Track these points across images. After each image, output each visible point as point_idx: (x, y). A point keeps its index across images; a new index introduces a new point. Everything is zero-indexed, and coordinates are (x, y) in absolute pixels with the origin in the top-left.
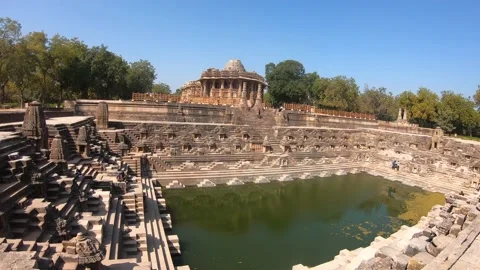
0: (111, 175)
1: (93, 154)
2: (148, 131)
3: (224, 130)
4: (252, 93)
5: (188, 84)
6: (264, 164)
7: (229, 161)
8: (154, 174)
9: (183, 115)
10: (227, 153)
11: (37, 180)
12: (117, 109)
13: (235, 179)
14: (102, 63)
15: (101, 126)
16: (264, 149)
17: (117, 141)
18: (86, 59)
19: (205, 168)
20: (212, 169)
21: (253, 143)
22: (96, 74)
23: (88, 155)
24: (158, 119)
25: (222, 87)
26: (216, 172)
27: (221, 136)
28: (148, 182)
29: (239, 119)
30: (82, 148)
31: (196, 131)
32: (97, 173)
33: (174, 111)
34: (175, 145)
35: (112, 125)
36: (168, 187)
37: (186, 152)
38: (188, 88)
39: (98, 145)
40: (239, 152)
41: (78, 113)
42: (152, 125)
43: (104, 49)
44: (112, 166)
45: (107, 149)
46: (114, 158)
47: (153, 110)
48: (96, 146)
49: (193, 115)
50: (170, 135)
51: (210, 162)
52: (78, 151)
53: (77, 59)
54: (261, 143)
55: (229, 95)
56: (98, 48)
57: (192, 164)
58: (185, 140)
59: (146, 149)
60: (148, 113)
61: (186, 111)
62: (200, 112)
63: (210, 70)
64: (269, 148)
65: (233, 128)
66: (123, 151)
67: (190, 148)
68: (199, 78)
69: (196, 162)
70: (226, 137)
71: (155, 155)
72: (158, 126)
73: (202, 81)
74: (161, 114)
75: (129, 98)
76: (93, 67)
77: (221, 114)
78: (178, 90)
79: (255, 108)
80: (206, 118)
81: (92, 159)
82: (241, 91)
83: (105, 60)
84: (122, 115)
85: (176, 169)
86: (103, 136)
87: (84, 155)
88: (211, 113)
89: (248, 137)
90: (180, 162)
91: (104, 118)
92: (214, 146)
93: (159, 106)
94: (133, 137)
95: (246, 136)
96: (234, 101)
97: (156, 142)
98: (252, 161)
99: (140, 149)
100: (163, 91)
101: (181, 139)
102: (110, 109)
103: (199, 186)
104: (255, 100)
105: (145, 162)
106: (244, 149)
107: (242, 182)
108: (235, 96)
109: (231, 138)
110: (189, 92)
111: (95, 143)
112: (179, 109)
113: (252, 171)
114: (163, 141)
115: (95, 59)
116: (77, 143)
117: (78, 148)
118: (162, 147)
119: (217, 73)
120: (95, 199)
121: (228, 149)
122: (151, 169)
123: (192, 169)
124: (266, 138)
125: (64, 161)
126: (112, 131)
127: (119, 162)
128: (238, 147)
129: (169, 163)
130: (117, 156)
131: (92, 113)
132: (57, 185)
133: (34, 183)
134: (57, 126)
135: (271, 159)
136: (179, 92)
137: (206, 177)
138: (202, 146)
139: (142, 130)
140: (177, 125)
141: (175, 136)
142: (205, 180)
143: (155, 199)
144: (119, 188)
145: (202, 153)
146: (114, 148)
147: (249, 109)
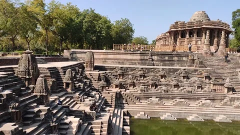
0: (86, 105)
1: (76, 89)
2: (124, 73)
3: (186, 73)
4: (216, 40)
5: (160, 35)
6: (225, 104)
7: (189, 99)
8: (126, 106)
9: (153, 60)
10: (188, 92)
11: (13, 108)
12: (102, 56)
13: (194, 115)
14: (91, 22)
15: (89, 69)
16: (226, 90)
17: (99, 80)
18: (79, 20)
19: (169, 103)
20: (174, 105)
21: (214, 84)
22: (87, 31)
23: (72, 90)
24: (133, 64)
25: (187, 36)
26: (178, 108)
27: (184, 77)
28: (119, 112)
29: (201, 63)
30: (68, 84)
31: (162, 73)
32: (77, 103)
33: (145, 57)
34: (144, 84)
35: (96, 68)
36: (136, 117)
37: (153, 90)
38: (160, 39)
39: (82, 82)
40: (200, 91)
41: (73, 59)
42: (127, 68)
43: (93, 11)
44: (90, 98)
45: (90, 85)
46: (94, 93)
47: (129, 57)
48: (80, 84)
49: (161, 61)
50: (141, 76)
51: (173, 98)
52: (64, 87)
53: (71, 20)
54: (222, 85)
55: (194, 42)
56: (88, 10)
57: (157, 99)
58: (152, 80)
59: (121, 86)
60: (125, 59)
61: (155, 58)
62: (167, 58)
63: (177, 23)
64: (231, 89)
65: (196, 71)
66: (103, 87)
67: (156, 86)
68: (168, 30)
69: (161, 98)
70: (188, 78)
71: (128, 91)
72: (132, 69)
73: (170, 32)
74: (134, 60)
75: (111, 48)
76: (85, 26)
77: (185, 59)
78: (154, 41)
79: (219, 53)
80: (171, 62)
81: (75, 93)
82: (205, 39)
83: (94, 20)
84: (105, 60)
85: (144, 102)
86: (89, 76)
87: (69, 90)
88: (176, 58)
89: (210, 79)
90: (147, 97)
91: (91, 63)
92: (177, 86)
93: (133, 53)
94: (112, 77)
95: (208, 77)
96: (198, 48)
97: (129, 81)
98: (213, 100)
99: (117, 86)
100: (142, 42)
101: (149, 80)
102: (95, 56)
103: (162, 118)
104: (218, 45)
105: (119, 97)
106: (205, 89)
107: (201, 119)
108: (199, 43)
109: (193, 79)
110: (162, 42)
111: (80, 81)
112: (149, 56)
113: (213, 109)
114: (135, 81)
115: (86, 20)
116: (64, 81)
117: (65, 84)
118: (134, 85)
119: (183, 24)
120: (66, 124)
121: (190, 89)
122: (124, 102)
123: (157, 104)
124: (228, 80)
125: (44, 94)
126: (96, 72)
127: (97, 96)
128: (199, 87)
129: (139, 98)
130: (97, 91)
131: (83, 59)
132: (33, 113)
133: (10, 111)
134: (48, 68)
135: (232, 100)
136: (154, 42)
137: (168, 111)
138: (167, 85)
139: (119, 72)
140: (146, 69)
141: (145, 77)
142: (167, 114)
143: (121, 126)
144: (89, 116)
145: (166, 91)
146: (96, 85)
147: (212, 54)
